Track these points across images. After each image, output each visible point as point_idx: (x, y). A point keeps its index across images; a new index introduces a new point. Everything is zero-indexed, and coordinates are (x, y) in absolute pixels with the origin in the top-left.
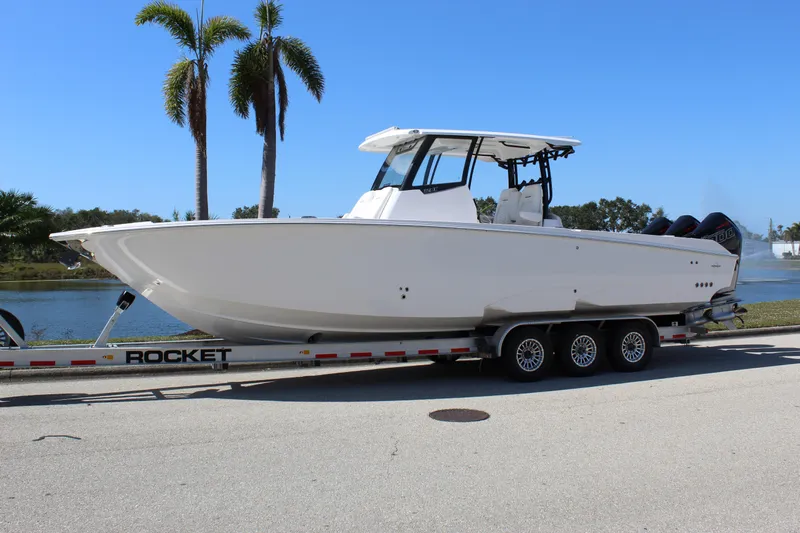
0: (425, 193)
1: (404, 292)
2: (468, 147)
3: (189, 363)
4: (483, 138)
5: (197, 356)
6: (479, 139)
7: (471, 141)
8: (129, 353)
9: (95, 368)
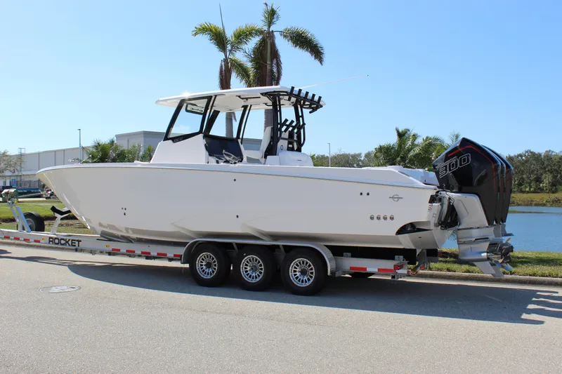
0: (174, 142)
1: (124, 211)
2: (204, 105)
3: (67, 246)
4: (216, 96)
5: (70, 242)
6: (213, 98)
7: (206, 100)
8: (50, 238)
9: (42, 245)
